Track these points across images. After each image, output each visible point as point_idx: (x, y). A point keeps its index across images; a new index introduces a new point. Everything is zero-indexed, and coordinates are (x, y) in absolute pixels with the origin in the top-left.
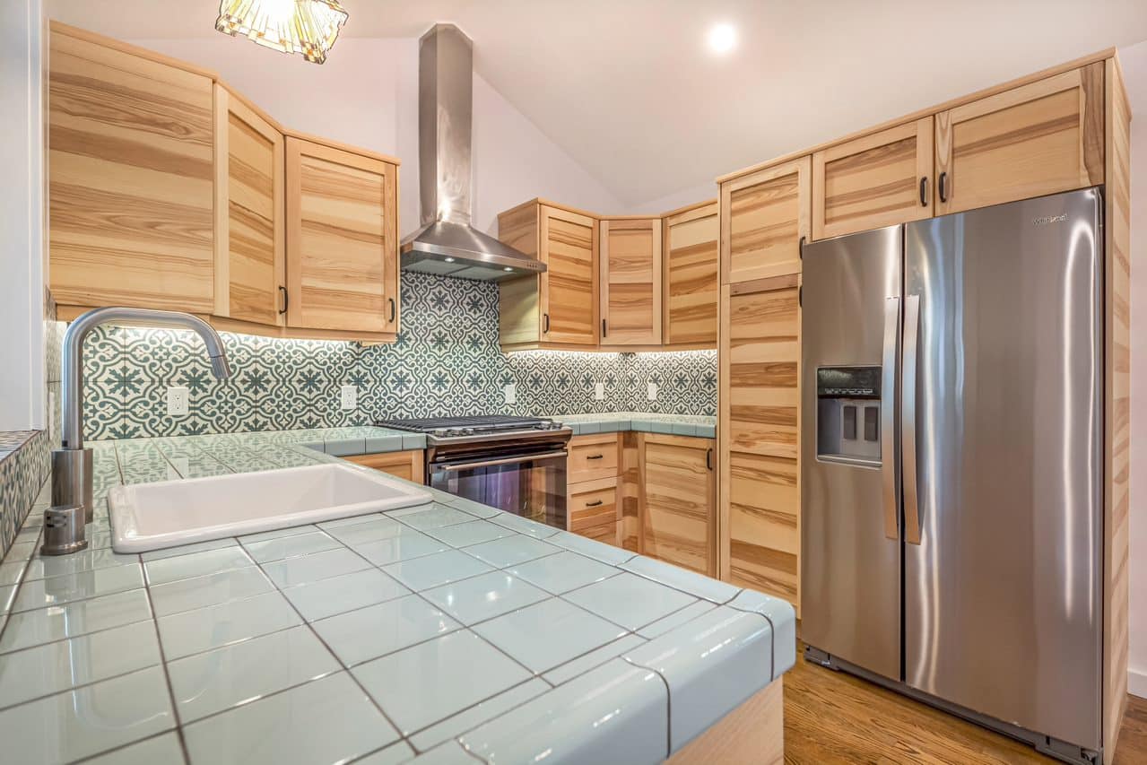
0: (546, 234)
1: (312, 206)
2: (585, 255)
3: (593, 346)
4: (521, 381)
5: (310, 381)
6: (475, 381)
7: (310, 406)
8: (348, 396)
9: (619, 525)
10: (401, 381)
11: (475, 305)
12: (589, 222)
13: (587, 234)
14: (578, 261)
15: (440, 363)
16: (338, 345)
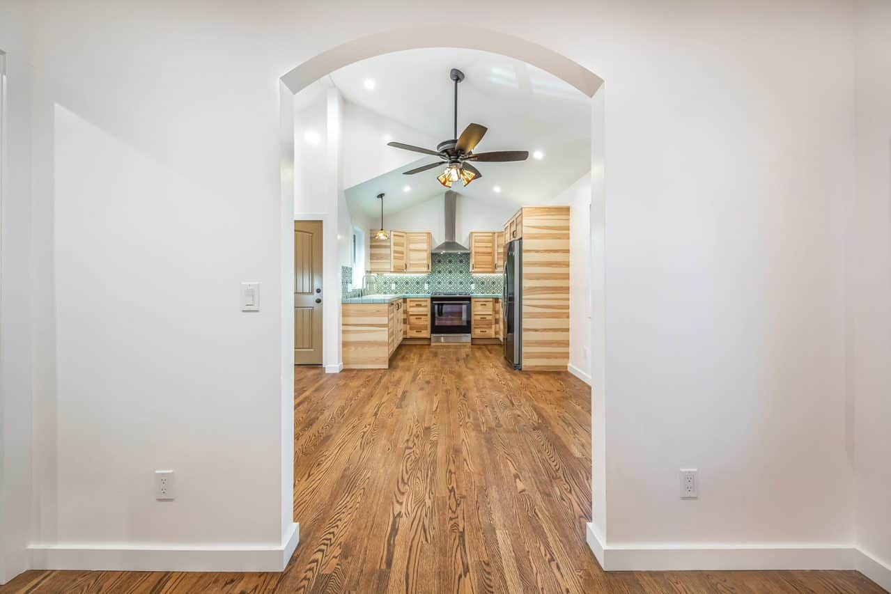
0: (473, 241)
1: (412, 246)
2: (490, 245)
3: (493, 272)
4: (477, 283)
5: (418, 283)
6: (461, 283)
7: (418, 288)
8: (426, 287)
9: (493, 326)
10: (439, 283)
11: (461, 262)
12: (491, 234)
13: (490, 238)
14: (486, 247)
15: (451, 278)
16: (424, 275)
